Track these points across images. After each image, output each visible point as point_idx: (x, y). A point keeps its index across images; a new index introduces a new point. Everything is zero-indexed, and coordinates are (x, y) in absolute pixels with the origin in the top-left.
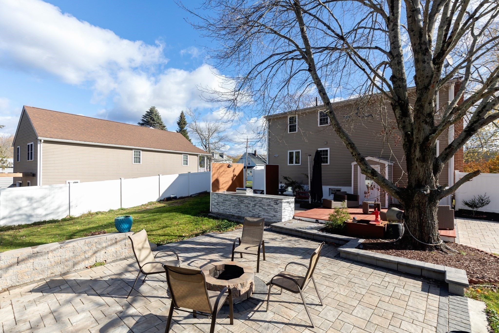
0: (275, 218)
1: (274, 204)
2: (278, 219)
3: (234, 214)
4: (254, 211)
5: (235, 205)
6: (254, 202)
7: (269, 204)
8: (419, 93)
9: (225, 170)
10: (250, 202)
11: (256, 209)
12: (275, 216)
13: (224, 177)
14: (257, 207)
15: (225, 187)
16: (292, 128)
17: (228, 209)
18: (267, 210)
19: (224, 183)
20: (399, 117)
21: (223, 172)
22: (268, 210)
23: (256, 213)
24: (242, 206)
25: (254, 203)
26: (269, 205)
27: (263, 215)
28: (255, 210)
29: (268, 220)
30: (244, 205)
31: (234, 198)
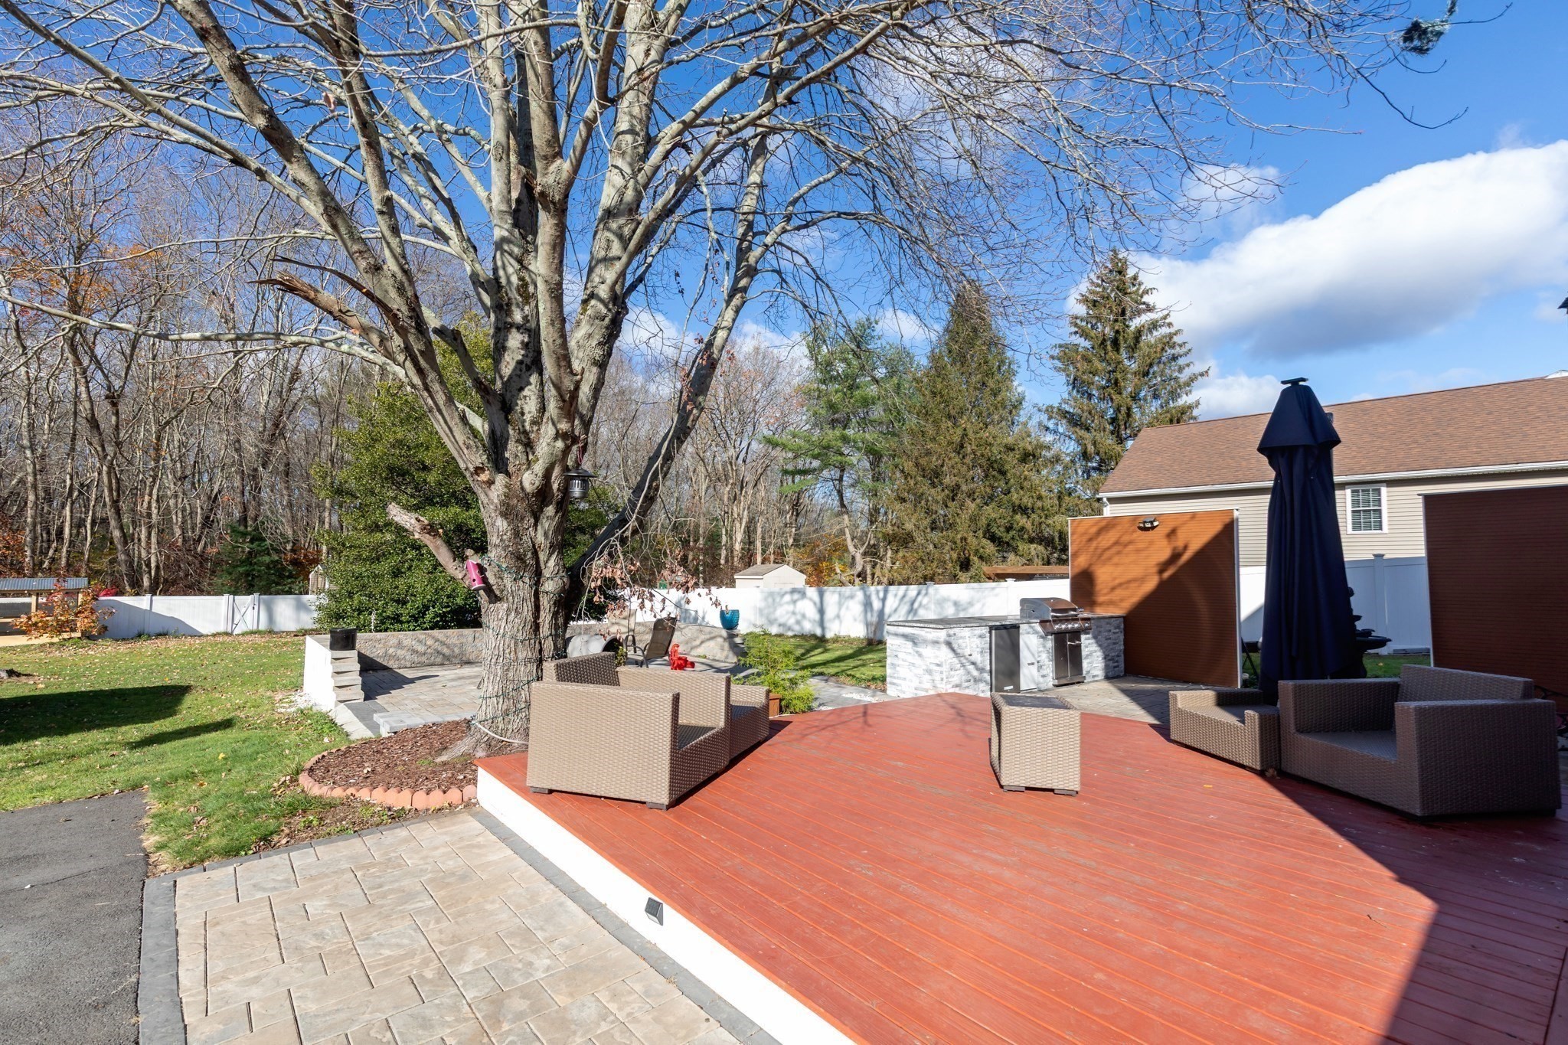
9: (1125, 540)
13: (1117, 565)
15: (1122, 600)
19: (1120, 585)
21: (1117, 548)
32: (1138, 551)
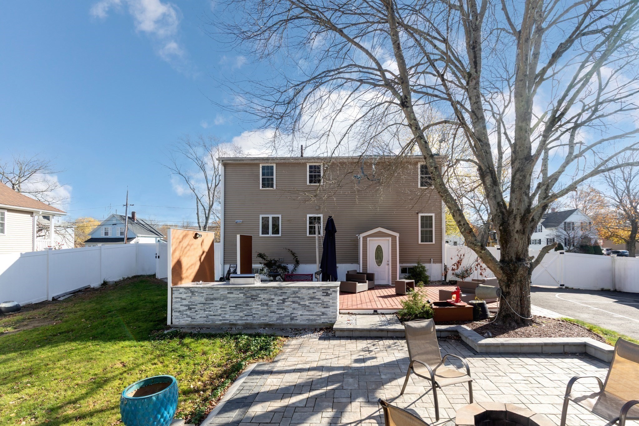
0: (324, 317)
1: (323, 296)
2: (330, 318)
3: (235, 322)
4: (281, 312)
5: (237, 305)
6: (281, 296)
7: (313, 296)
8: (519, 163)
9: (191, 243)
10: (273, 297)
11: (286, 306)
12: (323, 314)
13: (188, 256)
14: (290, 303)
15: (190, 275)
16: (268, 183)
17: (220, 315)
18: (308, 306)
19: (189, 267)
20: (490, 185)
21: (188, 247)
22: (312, 305)
23: (286, 314)
24: (254, 305)
25: (281, 298)
26: (312, 298)
27: (301, 315)
28: (284, 309)
29: (310, 322)
30: (260, 303)
31: (235, 292)
32: (194, 249)
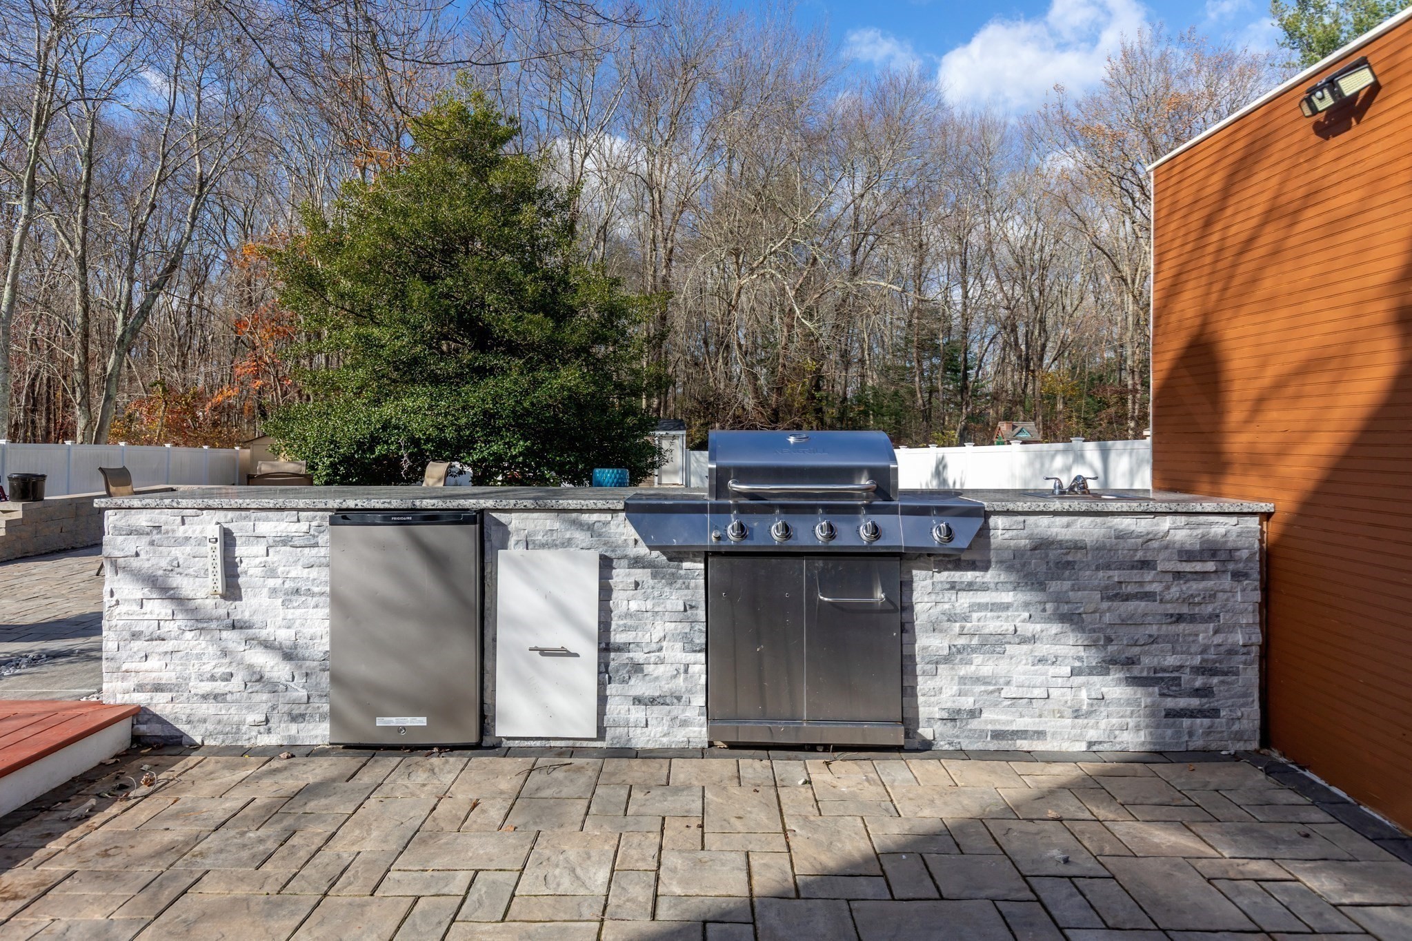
13: (1270, 302)
15: (1282, 452)
19: (1279, 385)
21: (1270, 236)
32: (1334, 227)
